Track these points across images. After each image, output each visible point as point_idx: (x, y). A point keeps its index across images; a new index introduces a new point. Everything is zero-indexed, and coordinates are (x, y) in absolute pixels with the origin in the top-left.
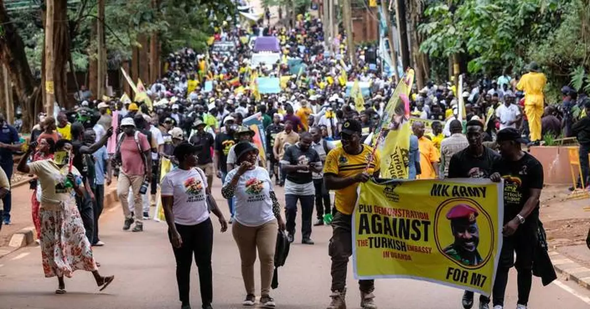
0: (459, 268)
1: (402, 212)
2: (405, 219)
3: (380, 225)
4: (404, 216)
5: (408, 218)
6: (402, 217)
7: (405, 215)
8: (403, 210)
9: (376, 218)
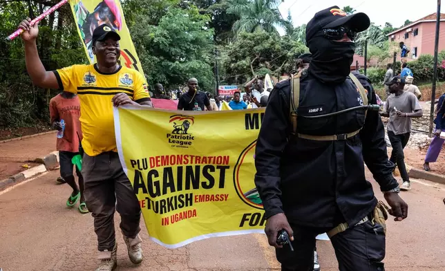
0: (258, 211)
1: (189, 159)
2: (194, 166)
3: (157, 184)
4: (192, 163)
5: (198, 164)
6: (189, 164)
7: (194, 161)
8: (192, 157)
9: (153, 176)
